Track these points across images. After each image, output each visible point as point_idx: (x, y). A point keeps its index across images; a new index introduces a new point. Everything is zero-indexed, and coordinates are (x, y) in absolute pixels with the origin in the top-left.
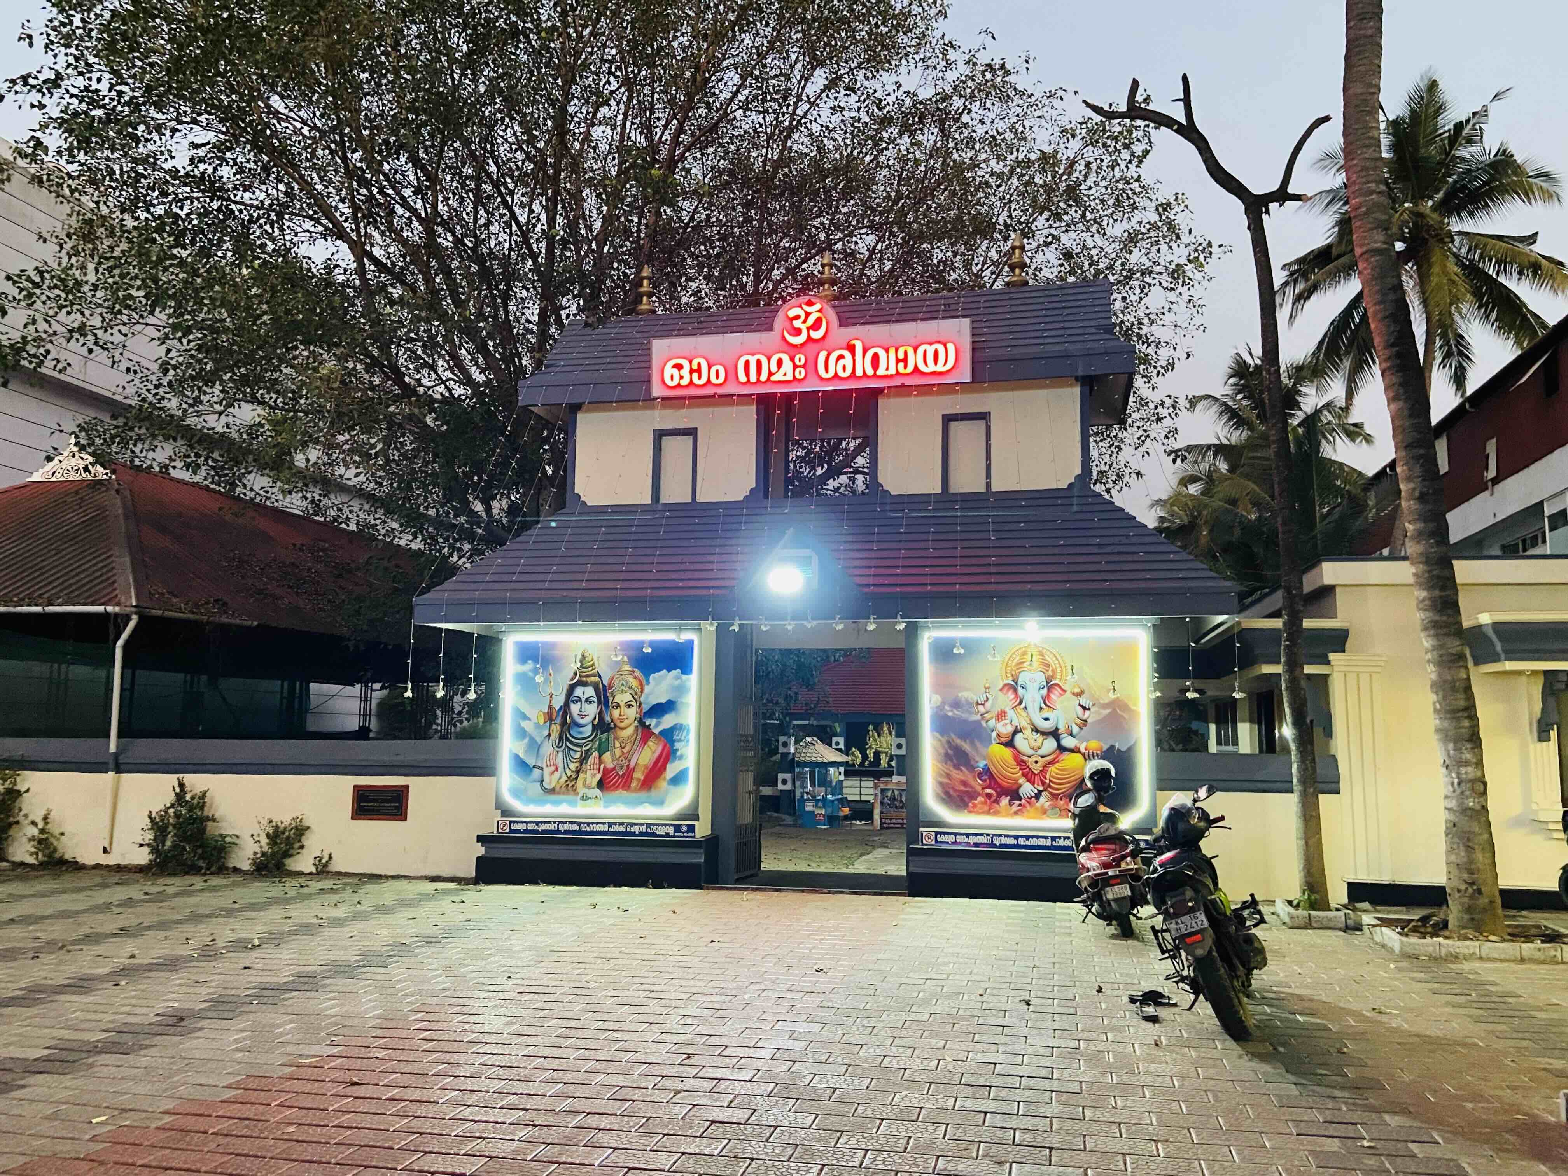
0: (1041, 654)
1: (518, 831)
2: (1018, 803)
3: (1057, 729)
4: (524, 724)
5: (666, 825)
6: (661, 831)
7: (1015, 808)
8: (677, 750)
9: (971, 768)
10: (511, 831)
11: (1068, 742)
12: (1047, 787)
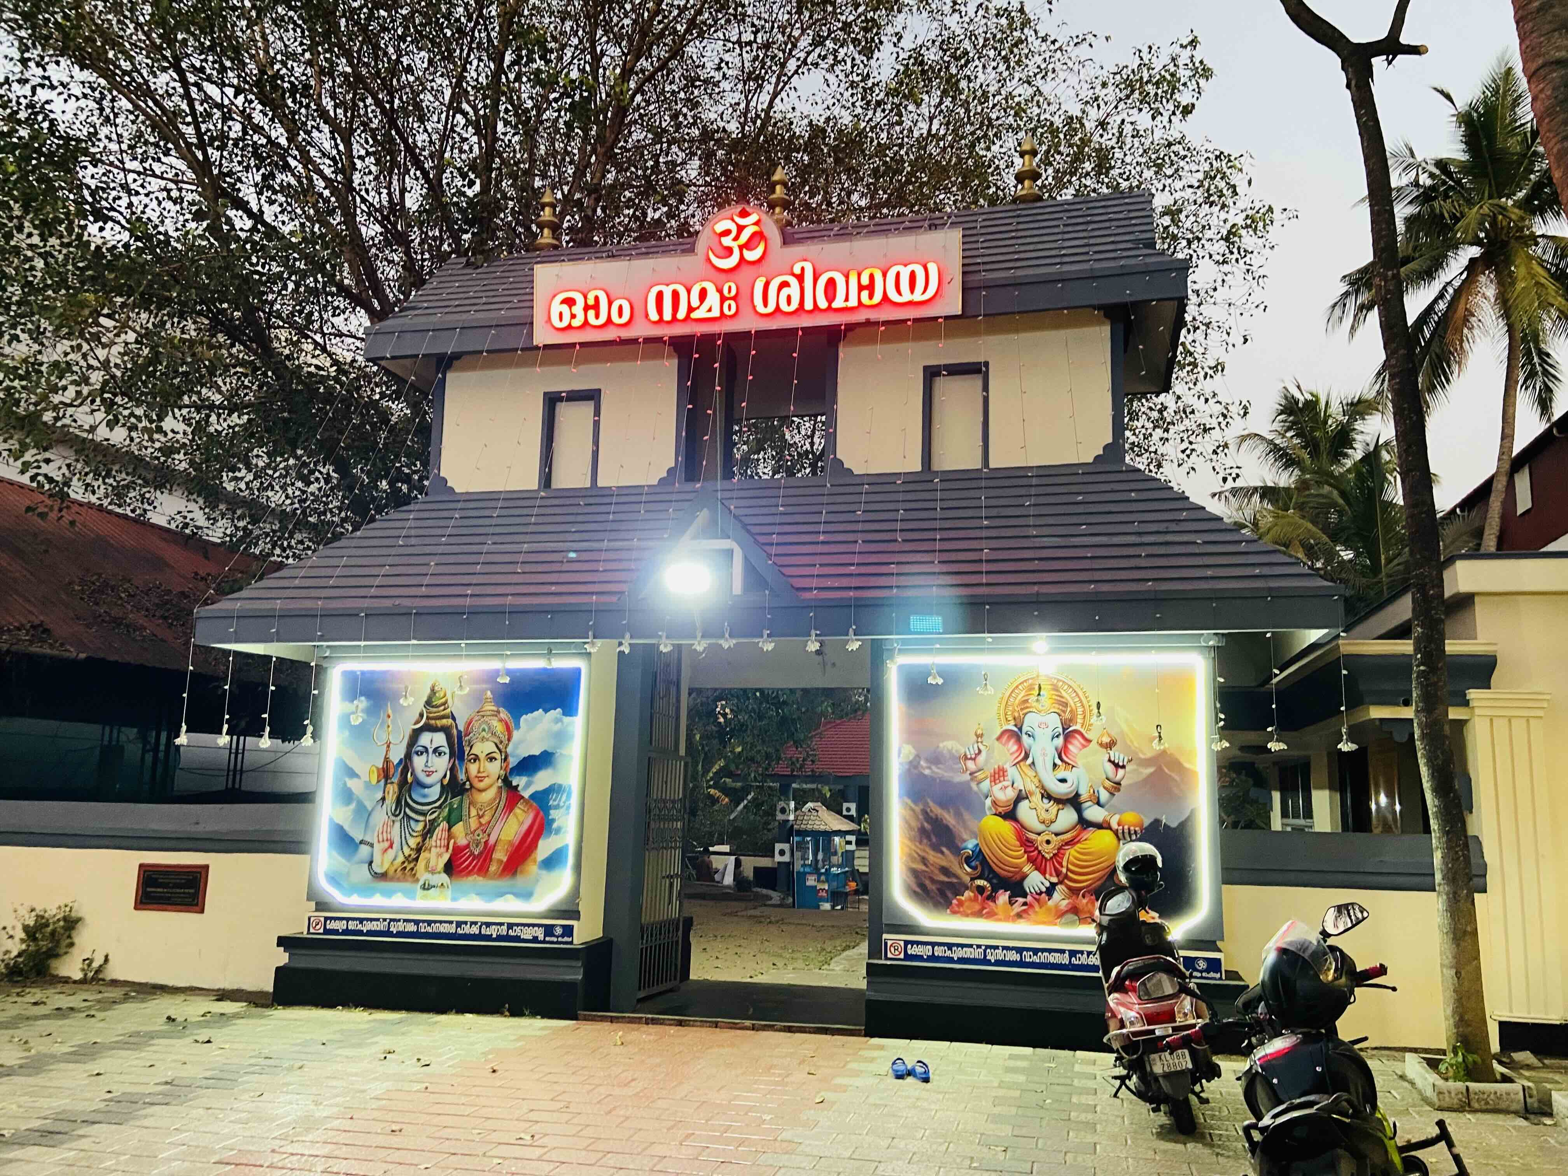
0: (1055, 688)
1: (335, 932)
2: (1021, 900)
3: (1077, 795)
4: (352, 783)
5: (534, 925)
6: (527, 933)
7: (1017, 908)
8: (553, 820)
9: (956, 850)
10: (327, 932)
11: (1093, 813)
12: (1063, 879)
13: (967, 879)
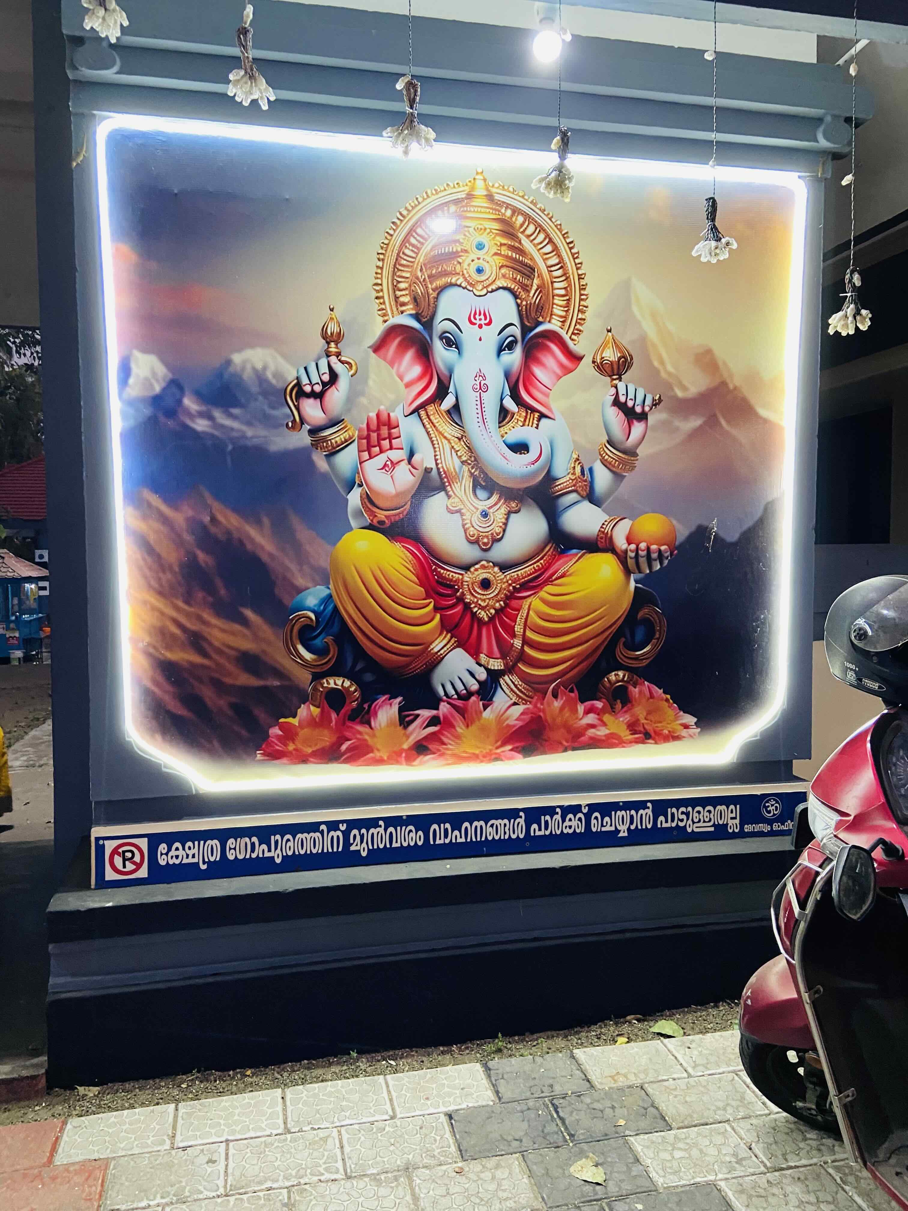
0: (508, 230)
2: (426, 714)
3: (549, 479)
7: (418, 732)
9: (278, 613)
11: (580, 518)
12: (514, 661)
13: (304, 677)
